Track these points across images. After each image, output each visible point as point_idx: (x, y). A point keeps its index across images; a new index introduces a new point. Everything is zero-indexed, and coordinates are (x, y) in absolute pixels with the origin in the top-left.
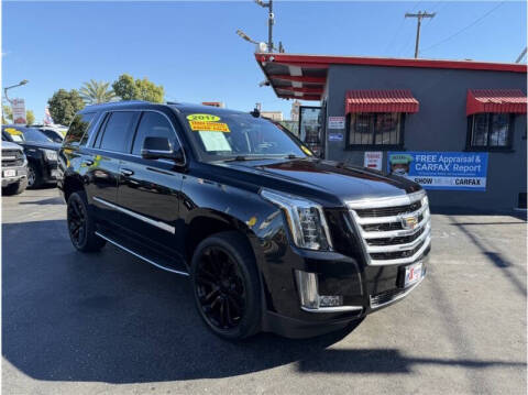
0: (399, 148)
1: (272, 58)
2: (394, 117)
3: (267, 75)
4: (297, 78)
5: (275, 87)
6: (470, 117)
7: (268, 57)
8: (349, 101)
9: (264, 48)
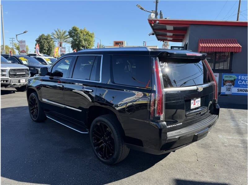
0: (229, 71)
1: (158, 22)
2: (227, 54)
3: (154, 29)
4: (170, 31)
5: (157, 35)
7: (155, 21)
8: (201, 44)
9: (153, 16)
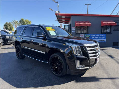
0: (87, 33)
1: (59, 14)
2: (86, 27)
3: (57, 18)
4: (64, 19)
5: (58, 21)
6: (102, 27)
7: (58, 14)
8: (76, 23)
9: (57, 12)
